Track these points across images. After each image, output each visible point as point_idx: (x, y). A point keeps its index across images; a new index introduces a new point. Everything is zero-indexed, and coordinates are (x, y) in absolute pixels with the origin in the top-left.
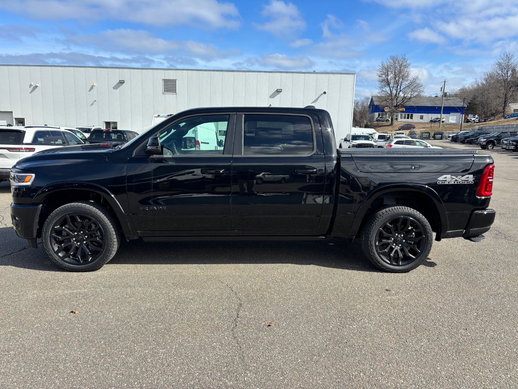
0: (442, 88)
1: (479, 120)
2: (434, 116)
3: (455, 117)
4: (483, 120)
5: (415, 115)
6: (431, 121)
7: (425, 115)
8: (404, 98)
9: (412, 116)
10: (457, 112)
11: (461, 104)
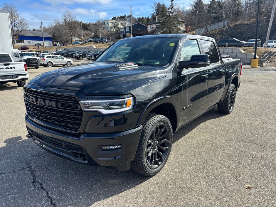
0: (40, 26)
1: (61, 45)
2: (36, 42)
3: (48, 43)
4: (63, 45)
5: (25, 41)
6: (36, 45)
7: (31, 41)
8: (17, 30)
9: (23, 41)
10: (48, 40)
11: (50, 36)
